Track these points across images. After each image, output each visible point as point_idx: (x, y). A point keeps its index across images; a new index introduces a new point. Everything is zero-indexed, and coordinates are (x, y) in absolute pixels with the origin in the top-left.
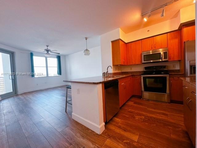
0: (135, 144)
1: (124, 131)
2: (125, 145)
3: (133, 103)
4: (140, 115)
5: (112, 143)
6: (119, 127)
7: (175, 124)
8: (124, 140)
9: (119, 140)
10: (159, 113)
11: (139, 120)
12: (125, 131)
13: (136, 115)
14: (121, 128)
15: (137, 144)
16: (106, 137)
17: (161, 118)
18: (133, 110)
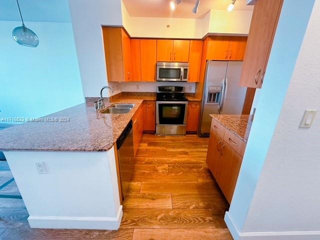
0: (171, 214)
1: (152, 201)
2: (161, 224)
3: (147, 144)
4: (163, 163)
5: (143, 233)
6: (143, 197)
7: (197, 163)
8: (157, 217)
9: (151, 221)
10: (181, 153)
11: (163, 173)
12: (153, 199)
13: (158, 166)
14: (146, 198)
15: (173, 213)
16: (130, 227)
17: (184, 159)
18: (152, 158)
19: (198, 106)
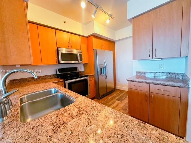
19: (93, 79)
